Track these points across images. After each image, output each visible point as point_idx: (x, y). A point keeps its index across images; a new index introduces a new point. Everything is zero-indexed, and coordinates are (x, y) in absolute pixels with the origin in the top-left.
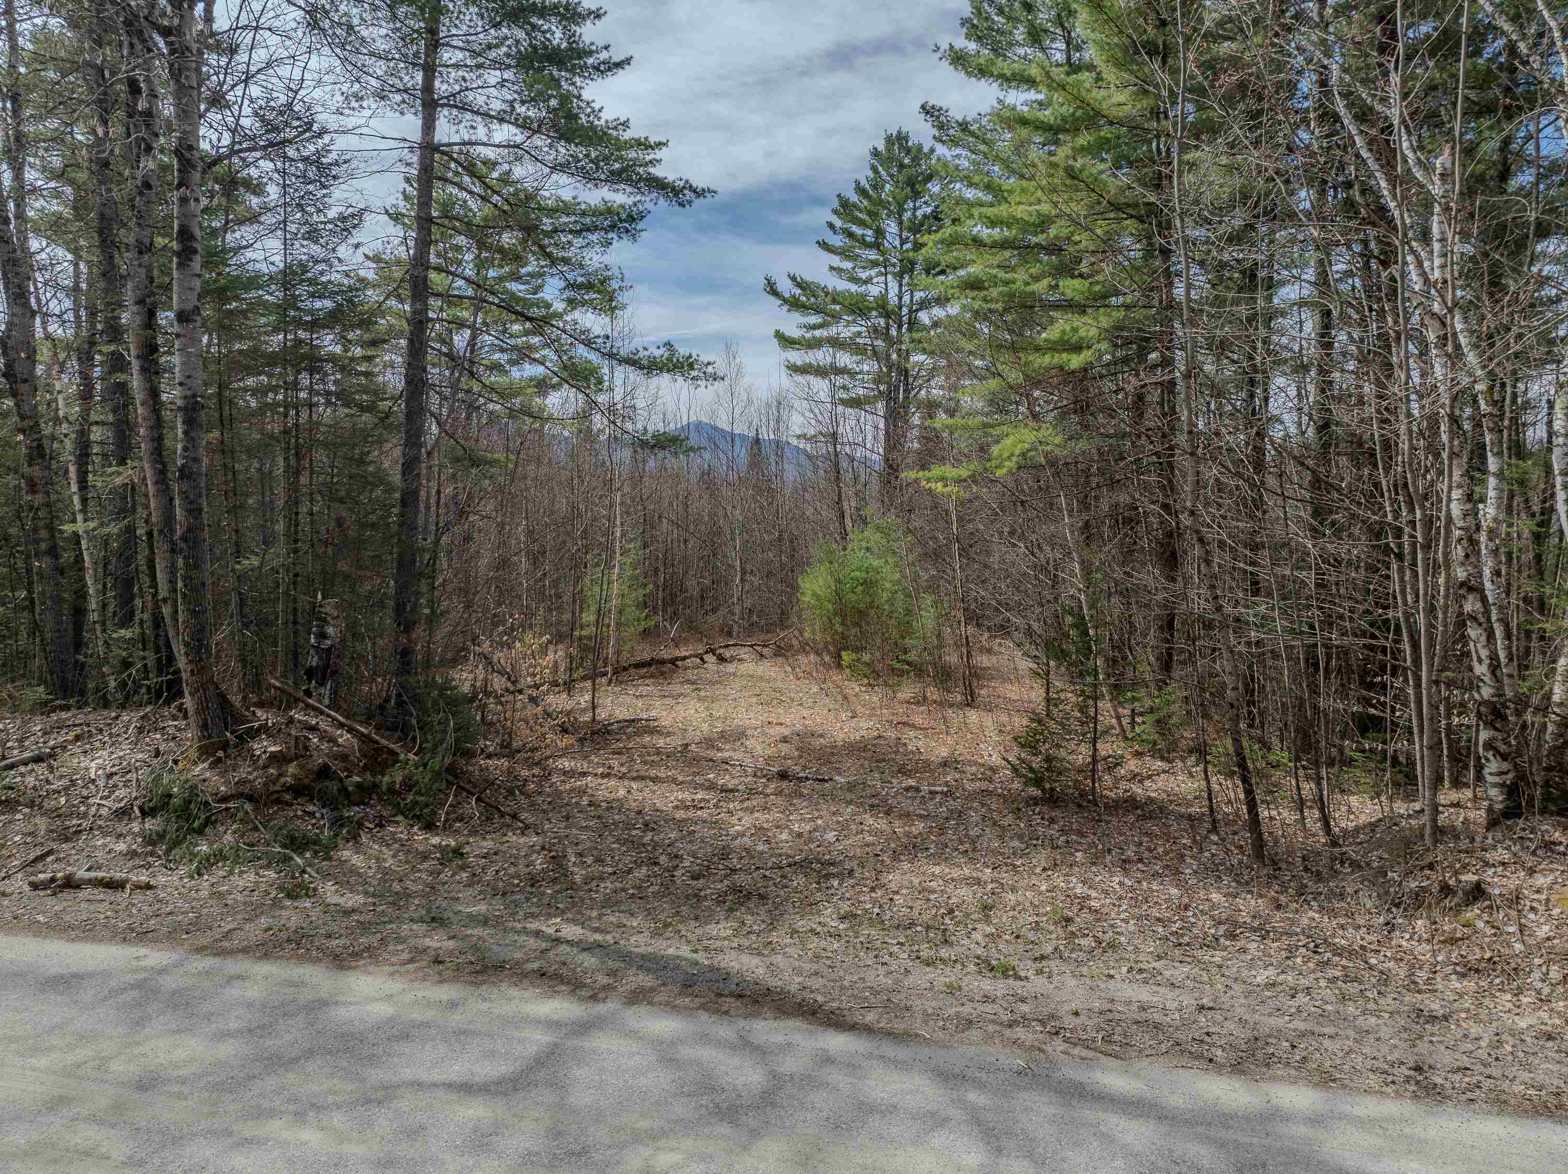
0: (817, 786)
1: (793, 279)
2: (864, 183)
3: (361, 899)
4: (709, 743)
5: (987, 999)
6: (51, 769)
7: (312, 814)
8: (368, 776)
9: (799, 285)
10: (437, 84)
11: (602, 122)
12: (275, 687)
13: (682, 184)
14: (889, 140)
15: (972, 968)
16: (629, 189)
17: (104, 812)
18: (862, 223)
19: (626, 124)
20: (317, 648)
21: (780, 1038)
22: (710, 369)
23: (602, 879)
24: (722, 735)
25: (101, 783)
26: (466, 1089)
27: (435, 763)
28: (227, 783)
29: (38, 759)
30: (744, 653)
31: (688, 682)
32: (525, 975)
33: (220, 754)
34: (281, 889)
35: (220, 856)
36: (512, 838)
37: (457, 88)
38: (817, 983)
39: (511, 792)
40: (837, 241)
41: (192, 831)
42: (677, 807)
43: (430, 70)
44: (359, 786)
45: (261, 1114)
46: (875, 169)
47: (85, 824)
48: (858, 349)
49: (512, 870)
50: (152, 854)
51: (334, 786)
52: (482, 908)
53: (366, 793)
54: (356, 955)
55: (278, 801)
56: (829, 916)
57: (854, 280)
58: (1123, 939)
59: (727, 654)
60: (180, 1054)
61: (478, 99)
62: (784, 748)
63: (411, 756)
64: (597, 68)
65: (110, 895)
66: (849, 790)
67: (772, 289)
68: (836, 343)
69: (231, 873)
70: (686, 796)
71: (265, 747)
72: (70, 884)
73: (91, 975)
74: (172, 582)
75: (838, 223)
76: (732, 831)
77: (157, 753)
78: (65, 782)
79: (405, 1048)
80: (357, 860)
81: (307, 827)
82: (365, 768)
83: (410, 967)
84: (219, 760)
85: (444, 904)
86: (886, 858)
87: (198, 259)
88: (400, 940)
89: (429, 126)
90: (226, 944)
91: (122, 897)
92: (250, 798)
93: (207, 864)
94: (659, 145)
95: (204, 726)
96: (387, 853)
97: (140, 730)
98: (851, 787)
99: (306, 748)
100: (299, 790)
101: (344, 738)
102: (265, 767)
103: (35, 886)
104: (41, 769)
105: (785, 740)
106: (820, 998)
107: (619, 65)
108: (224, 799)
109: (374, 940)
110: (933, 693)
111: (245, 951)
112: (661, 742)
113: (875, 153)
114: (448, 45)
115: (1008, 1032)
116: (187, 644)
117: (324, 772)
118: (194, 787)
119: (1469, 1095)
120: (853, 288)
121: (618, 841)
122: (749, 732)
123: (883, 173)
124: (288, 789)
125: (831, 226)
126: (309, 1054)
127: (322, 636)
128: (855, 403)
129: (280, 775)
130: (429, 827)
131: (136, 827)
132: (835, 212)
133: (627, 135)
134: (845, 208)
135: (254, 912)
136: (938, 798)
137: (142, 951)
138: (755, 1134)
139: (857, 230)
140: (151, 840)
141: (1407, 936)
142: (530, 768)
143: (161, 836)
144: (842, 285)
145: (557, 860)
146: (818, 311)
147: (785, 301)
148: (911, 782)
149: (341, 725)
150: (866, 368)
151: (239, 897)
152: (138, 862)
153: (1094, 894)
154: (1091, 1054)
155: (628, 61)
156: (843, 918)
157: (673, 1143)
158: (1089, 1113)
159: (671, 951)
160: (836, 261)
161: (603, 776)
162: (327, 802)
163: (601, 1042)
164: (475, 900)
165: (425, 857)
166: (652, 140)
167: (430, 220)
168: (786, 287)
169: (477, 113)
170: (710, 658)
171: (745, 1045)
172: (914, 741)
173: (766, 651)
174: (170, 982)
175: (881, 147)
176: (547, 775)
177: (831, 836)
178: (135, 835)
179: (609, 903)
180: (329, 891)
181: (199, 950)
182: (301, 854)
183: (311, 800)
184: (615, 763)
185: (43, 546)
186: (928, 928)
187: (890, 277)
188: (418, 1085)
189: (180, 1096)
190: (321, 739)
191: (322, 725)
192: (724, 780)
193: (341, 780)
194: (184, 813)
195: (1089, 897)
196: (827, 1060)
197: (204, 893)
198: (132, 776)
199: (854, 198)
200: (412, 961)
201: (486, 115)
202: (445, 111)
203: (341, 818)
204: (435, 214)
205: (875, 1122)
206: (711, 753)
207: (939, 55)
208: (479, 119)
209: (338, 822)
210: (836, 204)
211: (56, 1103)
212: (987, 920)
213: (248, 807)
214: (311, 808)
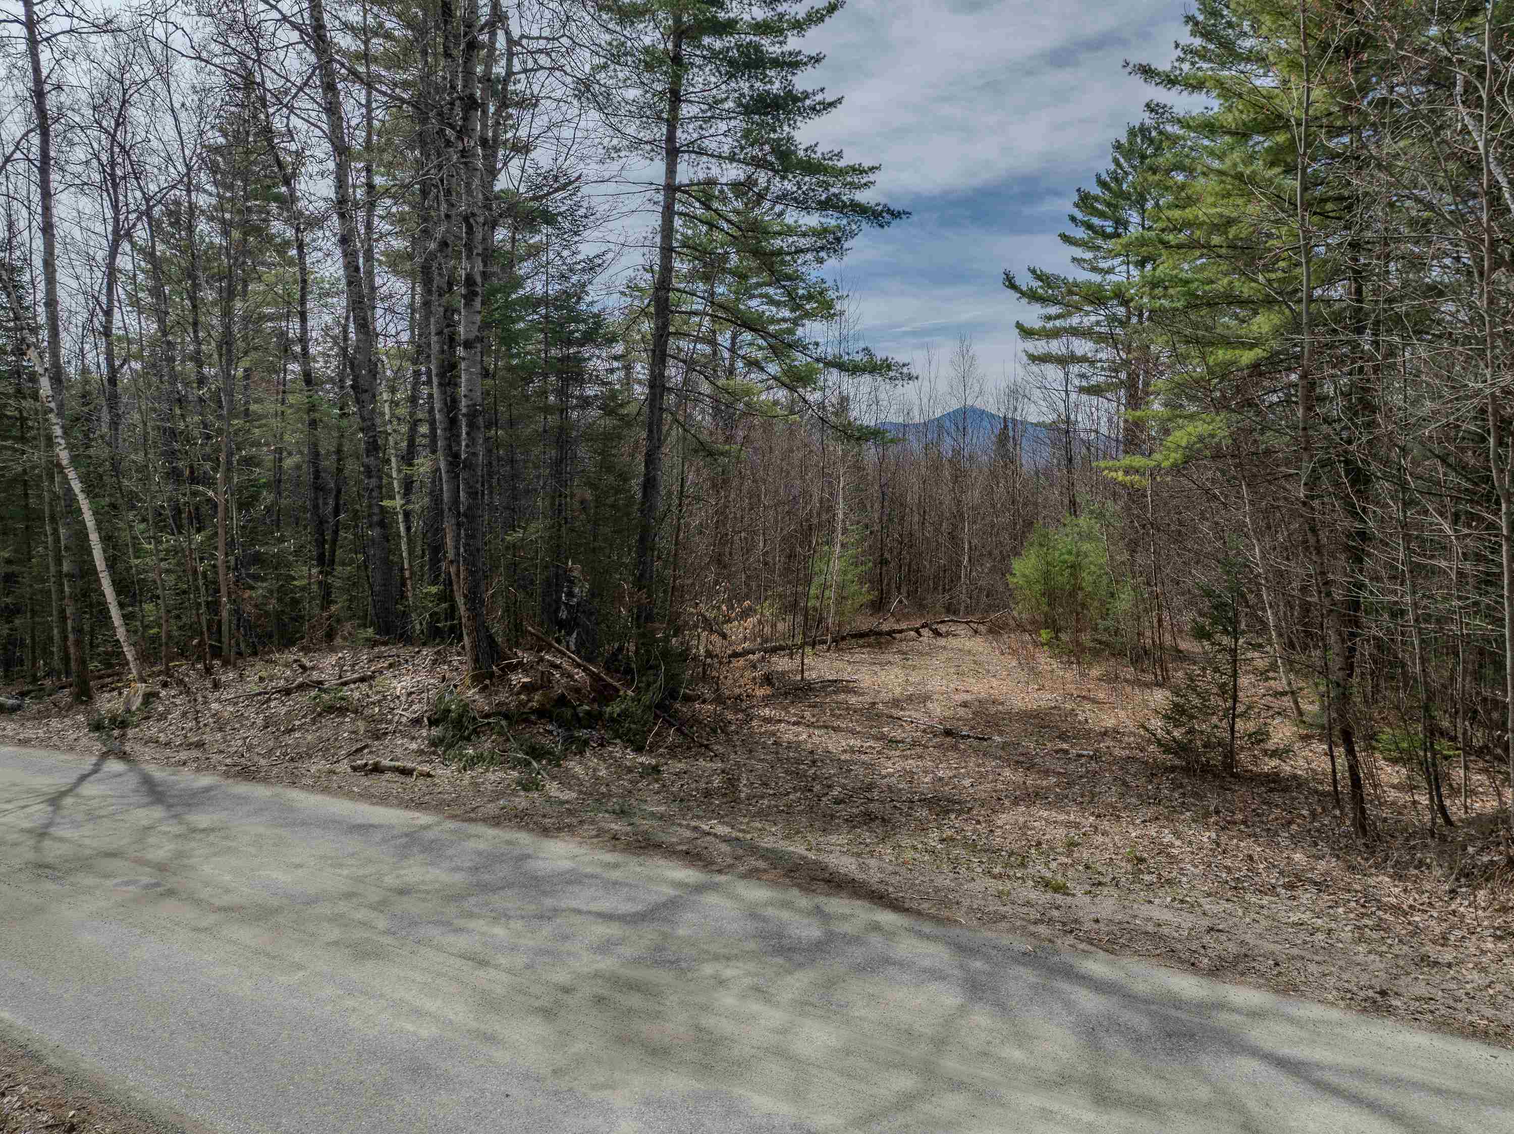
0: (975, 743)
1: (1033, 272)
2: (1104, 176)
3: (574, 795)
4: (896, 703)
5: (1028, 904)
6: (371, 687)
7: (550, 732)
8: (596, 706)
9: (1039, 278)
10: (679, 133)
11: (819, 155)
12: (532, 634)
13: (880, 208)
14: (1132, 133)
15: (1031, 883)
16: (836, 214)
17: (404, 720)
18: (1102, 215)
19: (840, 155)
20: (566, 604)
21: (848, 911)
22: (905, 370)
23: (762, 797)
24: (910, 699)
25: (403, 699)
26: (607, 917)
27: (646, 699)
28: (490, 704)
29: (362, 680)
30: (961, 629)
31: (900, 652)
32: (674, 852)
33: (487, 682)
34: (519, 783)
35: (480, 758)
36: (702, 762)
37: (695, 136)
38: (894, 880)
39: (714, 731)
40: (1080, 233)
41: (462, 738)
42: (845, 751)
43: (672, 124)
44: (588, 713)
45: (471, 915)
46: (1116, 162)
47: (391, 728)
48: (1100, 338)
49: (693, 786)
50: (434, 753)
51: (568, 713)
52: (662, 808)
53: (592, 721)
54: (559, 829)
55: (526, 720)
56: (933, 838)
57: (1095, 269)
58: (1185, 879)
59: (943, 628)
60: (429, 877)
61: (711, 145)
62: (961, 711)
63: (630, 693)
64: (813, 109)
65: (402, 779)
66: (1003, 748)
67: (1011, 283)
68: (1075, 332)
69: (487, 770)
70: (858, 743)
71: (519, 679)
72: (377, 769)
73: (381, 826)
74: (457, 548)
75: (1079, 215)
76: (884, 772)
77: (444, 679)
78: (379, 697)
79: (576, 889)
80: (579, 770)
81: (546, 741)
82: (594, 700)
83: (595, 840)
84: (486, 687)
85: (635, 803)
86: (1007, 803)
87: (479, 300)
88: (593, 822)
89: (671, 171)
90: (472, 815)
91: (410, 781)
92: (506, 717)
93: (471, 763)
94: (872, 169)
95: (476, 660)
96: (602, 766)
97: (435, 662)
98: (1004, 746)
99: (550, 682)
100: (542, 713)
101: (579, 674)
102: (519, 693)
103: (355, 769)
104: (364, 687)
105: (965, 705)
106: (891, 889)
107: (832, 104)
108: (487, 716)
109: (575, 821)
110: (1129, 672)
111: (484, 820)
112: (853, 700)
113: (1118, 146)
114: (686, 101)
115: (1032, 928)
116: (465, 596)
117: (562, 701)
118: (467, 705)
119: (1418, 1016)
120: (1096, 278)
121: (786, 772)
122: (935, 697)
123: (1125, 165)
124: (533, 711)
125: (1073, 219)
126: (511, 885)
127: (570, 594)
128: (1095, 391)
129: (529, 701)
130: (639, 750)
131: (424, 733)
132: (1076, 205)
133: (841, 164)
134: (1085, 201)
135: (498, 795)
136: (1083, 760)
137: (417, 814)
138: (801, 965)
139: (1096, 221)
140: (434, 743)
141: (1466, 903)
142: (736, 713)
143: (441, 740)
144: (1084, 276)
145: (732, 783)
146: (1056, 302)
147: (1023, 294)
148: (1065, 746)
149: (579, 666)
150: (1102, 355)
151: (489, 787)
152: (424, 758)
153: (1178, 843)
154: (1093, 949)
155: (839, 101)
156: (942, 840)
157: (740, 964)
158: (1064, 986)
159: (791, 849)
160: (1078, 252)
161: (794, 724)
162: (562, 723)
163: (711, 899)
164: (659, 803)
165: (630, 770)
166: (866, 165)
167: (672, 249)
168: (1025, 281)
169: (712, 156)
170: (925, 632)
171: (818, 911)
172: (1087, 714)
173: (982, 628)
174: (430, 835)
175: (1124, 140)
176: (749, 718)
177: (967, 782)
178: (424, 738)
179: (761, 814)
180: (553, 788)
181: (454, 817)
182: (539, 762)
183: (551, 722)
184: (807, 714)
185: (375, 519)
186: (1011, 854)
187: (1131, 267)
188: (579, 912)
189: (424, 900)
190: (562, 675)
191: (565, 665)
192: (898, 734)
193: (574, 708)
194: (458, 724)
195: (1172, 846)
196: (876, 927)
197: (466, 782)
198: (425, 695)
199: (1097, 191)
200: (597, 836)
201: (720, 157)
202: (686, 156)
203: (572, 736)
204: (675, 244)
205: (891, 970)
206: (895, 712)
207: (1129, 69)
208: (713, 160)
209: (569, 740)
210: (1076, 198)
211: (348, 896)
212: (1069, 854)
213: (504, 723)
214: (550, 727)
